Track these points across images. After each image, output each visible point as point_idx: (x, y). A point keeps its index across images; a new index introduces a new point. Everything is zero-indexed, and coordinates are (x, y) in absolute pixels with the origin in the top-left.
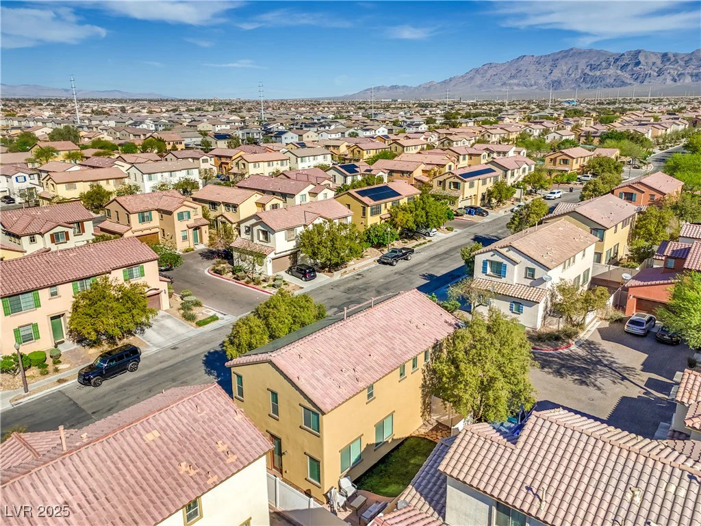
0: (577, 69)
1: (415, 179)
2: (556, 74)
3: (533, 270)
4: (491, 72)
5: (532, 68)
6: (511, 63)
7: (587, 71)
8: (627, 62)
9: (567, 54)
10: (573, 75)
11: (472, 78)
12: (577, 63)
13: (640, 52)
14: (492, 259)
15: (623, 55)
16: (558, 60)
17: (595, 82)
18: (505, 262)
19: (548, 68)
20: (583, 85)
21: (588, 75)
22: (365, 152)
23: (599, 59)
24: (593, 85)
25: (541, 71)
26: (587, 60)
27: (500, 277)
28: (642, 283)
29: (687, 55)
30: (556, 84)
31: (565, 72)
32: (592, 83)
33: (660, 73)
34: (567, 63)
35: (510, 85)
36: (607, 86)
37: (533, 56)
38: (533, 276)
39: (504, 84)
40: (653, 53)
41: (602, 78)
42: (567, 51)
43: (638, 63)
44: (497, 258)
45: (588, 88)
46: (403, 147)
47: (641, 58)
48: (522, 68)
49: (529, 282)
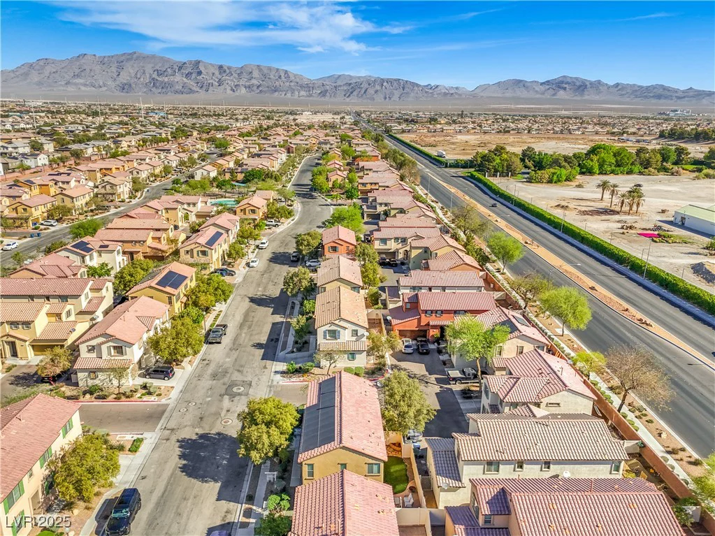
0: (144, 73)
1: (149, 247)
2: (124, 77)
3: (357, 331)
4: (49, 69)
5: (97, 68)
6: (72, 61)
7: (155, 76)
8: (190, 70)
9: (131, 57)
10: (142, 79)
11: (26, 75)
12: (143, 67)
13: (199, 62)
14: (330, 329)
15: (185, 63)
16: (122, 62)
17: (166, 87)
18: (339, 329)
19: (114, 69)
20: (154, 89)
21: (157, 80)
22: (33, 209)
23: (163, 66)
24: (164, 90)
25: (107, 72)
26: (153, 65)
27: (336, 339)
28: (401, 321)
29: (238, 68)
30: (125, 87)
31: (133, 76)
32: (163, 88)
33: (220, 83)
34: (133, 66)
35: (76, 84)
36: (176, 92)
37: (95, 55)
38: (357, 334)
39: (68, 83)
40: (211, 64)
41: (171, 85)
42: (131, 54)
43: (200, 73)
44: (333, 328)
45: (160, 93)
46: (72, 198)
47: (202, 68)
48: (85, 67)
49: (354, 338)
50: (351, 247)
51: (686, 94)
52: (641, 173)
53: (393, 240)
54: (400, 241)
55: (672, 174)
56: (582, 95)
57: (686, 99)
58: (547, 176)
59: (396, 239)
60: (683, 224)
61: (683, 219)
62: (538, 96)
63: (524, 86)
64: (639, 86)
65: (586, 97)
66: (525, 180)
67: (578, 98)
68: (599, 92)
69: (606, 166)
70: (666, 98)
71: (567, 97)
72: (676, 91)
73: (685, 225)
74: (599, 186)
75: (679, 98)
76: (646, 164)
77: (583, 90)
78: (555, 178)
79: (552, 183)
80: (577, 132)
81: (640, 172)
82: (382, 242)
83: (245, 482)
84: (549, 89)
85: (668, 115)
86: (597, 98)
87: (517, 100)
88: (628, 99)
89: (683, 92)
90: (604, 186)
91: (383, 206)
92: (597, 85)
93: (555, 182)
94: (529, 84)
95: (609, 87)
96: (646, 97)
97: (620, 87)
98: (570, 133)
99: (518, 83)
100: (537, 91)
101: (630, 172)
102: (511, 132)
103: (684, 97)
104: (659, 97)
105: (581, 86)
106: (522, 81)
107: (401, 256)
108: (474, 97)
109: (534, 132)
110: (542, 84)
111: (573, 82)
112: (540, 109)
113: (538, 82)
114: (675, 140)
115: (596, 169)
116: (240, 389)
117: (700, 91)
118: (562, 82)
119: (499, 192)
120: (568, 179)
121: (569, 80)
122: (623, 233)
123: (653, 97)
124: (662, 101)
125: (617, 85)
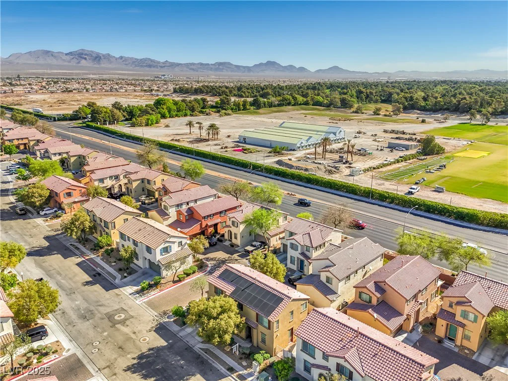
3: (181, 242)
14: (164, 246)
18: (170, 244)
27: (168, 253)
28: (190, 229)
44: (166, 245)
49: (180, 248)
50: (83, 190)
51: (165, 65)
52: (192, 115)
53: (108, 179)
54: (113, 178)
55: (207, 115)
56: (99, 64)
57: (166, 67)
58: (144, 121)
59: (111, 177)
60: (245, 142)
61: (244, 139)
62: (66, 63)
63: (52, 55)
64: (136, 59)
65: (103, 65)
66: (130, 125)
67: (97, 66)
68: (111, 62)
69: (172, 112)
70: (154, 67)
71: (88, 65)
72: (159, 62)
73: (247, 142)
74: (187, 125)
75: (161, 67)
76: (193, 110)
77: (99, 60)
78: (150, 122)
79: (148, 126)
80: (122, 91)
81: (190, 114)
82: (100, 182)
83: (213, 364)
84: (73, 58)
85: (161, 78)
86: (110, 66)
87: (51, 67)
88: (131, 68)
89: (163, 63)
90: (190, 124)
91: (57, 155)
92: (108, 57)
93: (150, 125)
94: (56, 55)
95: (116, 59)
96: (142, 66)
97: (123, 59)
98: (117, 91)
99: (47, 53)
100: (64, 60)
101: (186, 115)
102: (74, 91)
103: (164, 67)
104: (150, 66)
105: (96, 57)
106: (50, 51)
107: (116, 190)
108: (10, 63)
109: (92, 91)
110: (66, 54)
111: (90, 54)
112: (72, 73)
113: (63, 53)
114: (184, 94)
115: (167, 115)
116: (121, 316)
117: (172, 63)
118: (82, 54)
119: (125, 135)
120: (157, 123)
121: (86, 52)
122: (226, 151)
123: (146, 66)
124: (153, 69)
125: (121, 58)
